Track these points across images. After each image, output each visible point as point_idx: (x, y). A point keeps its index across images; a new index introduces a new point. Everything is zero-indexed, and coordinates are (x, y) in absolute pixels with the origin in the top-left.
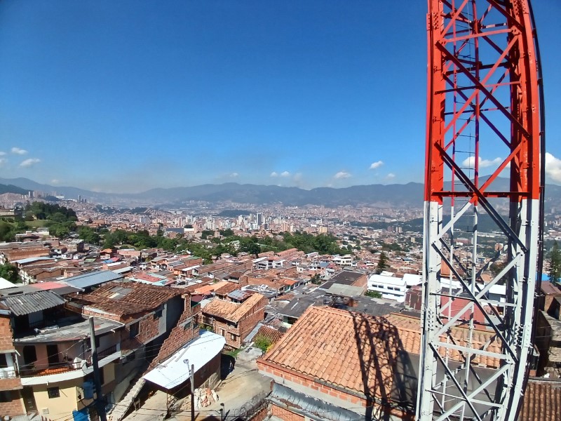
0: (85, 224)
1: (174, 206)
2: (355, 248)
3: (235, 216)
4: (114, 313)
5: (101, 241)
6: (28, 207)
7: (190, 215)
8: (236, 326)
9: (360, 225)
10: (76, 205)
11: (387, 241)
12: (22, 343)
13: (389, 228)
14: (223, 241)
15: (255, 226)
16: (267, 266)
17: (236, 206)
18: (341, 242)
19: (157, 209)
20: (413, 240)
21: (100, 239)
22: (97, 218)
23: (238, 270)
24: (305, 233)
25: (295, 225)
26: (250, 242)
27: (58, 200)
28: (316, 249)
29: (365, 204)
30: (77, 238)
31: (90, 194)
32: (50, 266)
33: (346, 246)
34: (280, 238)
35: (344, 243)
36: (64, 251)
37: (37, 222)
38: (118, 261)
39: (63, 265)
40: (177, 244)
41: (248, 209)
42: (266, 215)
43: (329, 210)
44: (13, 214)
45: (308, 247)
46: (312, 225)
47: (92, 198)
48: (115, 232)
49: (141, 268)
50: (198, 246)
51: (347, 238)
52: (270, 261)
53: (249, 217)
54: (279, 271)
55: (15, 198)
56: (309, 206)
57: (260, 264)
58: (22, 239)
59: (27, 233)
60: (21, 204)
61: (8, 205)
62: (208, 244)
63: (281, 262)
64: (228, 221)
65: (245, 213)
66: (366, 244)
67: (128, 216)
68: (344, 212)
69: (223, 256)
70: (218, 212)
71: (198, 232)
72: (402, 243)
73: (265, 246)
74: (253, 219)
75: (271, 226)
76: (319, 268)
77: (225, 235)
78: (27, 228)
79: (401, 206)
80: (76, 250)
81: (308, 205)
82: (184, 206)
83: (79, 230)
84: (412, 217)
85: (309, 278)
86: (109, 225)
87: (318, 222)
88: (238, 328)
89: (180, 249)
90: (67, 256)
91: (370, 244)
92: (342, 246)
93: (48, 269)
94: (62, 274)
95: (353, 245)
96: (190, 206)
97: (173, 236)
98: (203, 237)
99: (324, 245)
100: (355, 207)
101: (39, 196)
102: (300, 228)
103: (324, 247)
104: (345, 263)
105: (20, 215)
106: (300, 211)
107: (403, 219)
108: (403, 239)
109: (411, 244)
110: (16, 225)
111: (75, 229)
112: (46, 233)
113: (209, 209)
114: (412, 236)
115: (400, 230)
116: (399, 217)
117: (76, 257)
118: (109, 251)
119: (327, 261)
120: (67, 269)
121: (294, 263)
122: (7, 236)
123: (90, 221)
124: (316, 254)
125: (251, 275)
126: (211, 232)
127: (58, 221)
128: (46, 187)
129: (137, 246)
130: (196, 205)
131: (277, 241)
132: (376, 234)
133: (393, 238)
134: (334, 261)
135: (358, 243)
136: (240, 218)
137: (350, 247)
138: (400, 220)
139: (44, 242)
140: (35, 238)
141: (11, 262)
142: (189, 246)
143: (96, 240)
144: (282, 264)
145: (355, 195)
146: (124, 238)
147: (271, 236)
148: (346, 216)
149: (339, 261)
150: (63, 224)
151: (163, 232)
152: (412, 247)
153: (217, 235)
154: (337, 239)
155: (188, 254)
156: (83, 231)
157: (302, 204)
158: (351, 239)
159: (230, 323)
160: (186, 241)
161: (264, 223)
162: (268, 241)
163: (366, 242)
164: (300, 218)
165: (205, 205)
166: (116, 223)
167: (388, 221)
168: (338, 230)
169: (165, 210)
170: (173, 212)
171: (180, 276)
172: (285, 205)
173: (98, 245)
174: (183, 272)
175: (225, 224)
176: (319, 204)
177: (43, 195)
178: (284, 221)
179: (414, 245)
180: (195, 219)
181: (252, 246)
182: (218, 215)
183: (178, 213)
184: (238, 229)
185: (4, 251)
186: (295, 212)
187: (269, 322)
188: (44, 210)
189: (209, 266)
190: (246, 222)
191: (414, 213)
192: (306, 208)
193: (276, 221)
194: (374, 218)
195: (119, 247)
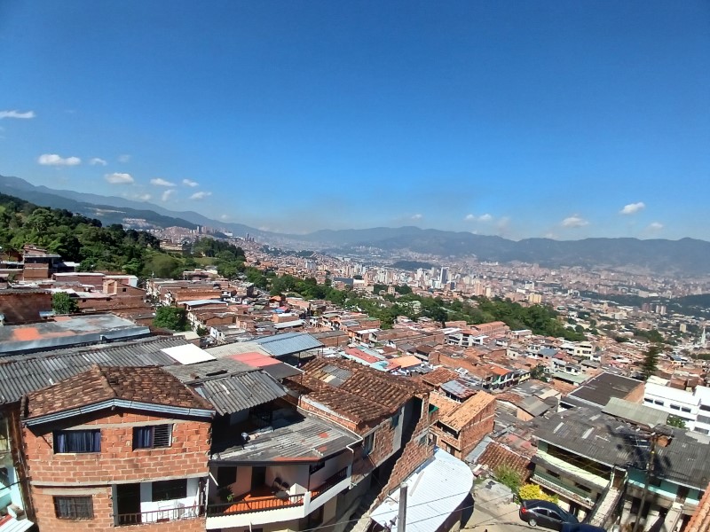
0: (252, 266)
1: (342, 251)
2: (588, 330)
3: (412, 270)
4: (346, 416)
5: (268, 286)
6: (197, 243)
7: (359, 263)
8: (456, 436)
9: (596, 297)
10: (244, 244)
11: (641, 326)
12: (224, 462)
13: (644, 305)
14: (399, 300)
15: (438, 284)
16: (461, 341)
17: (415, 256)
18: (565, 319)
19: (324, 254)
20: (683, 328)
21: (268, 283)
22: (264, 259)
23: (427, 343)
24: (508, 300)
25: (493, 288)
26: (434, 305)
27: (226, 237)
28: (528, 325)
29: (607, 266)
30: (245, 280)
31: (258, 232)
32: (221, 311)
33: (574, 326)
34: (473, 303)
35: (570, 321)
36: (234, 294)
37: (205, 259)
38: (287, 312)
39: (234, 310)
40: (347, 298)
41: (430, 261)
42: (454, 270)
43: (546, 270)
44: (181, 249)
45: (516, 322)
46: (518, 290)
47: (259, 237)
48: (282, 277)
49: (311, 323)
50: (369, 303)
51: (575, 314)
52: (465, 335)
53: (431, 272)
54: (482, 352)
55: (183, 232)
56: (516, 263)
57: (451, 338)
58: (191, 277)
59: (196, 271)
60: (188, 239)
61: (175, 239)
62: (380, 301)
63: (481, 338)
64: (404, 274)
65: (427, 266)
66: (605, 327)
67: (295, 260)
68: (571, 275)
69: (399, 318)
70: (392, 263)
71: (369, 285)
72: (665, 331)
73: (454, 312)
74: (436, 275)
75: (459, 286)
76: (541, 356)
77: (401, 293)
78: (195, 265)
79: (667, 273)
80: (245, 294)
81: (513, 262)
82: (353, 252)
83: (247, 271)
84: (683, 292)
85: (527, 370)
86: (277, 269)
87: (527, 287)
88: (459, 440)
89: (349, 304)
90: (237, 300)
91: (612, 327)
92: (567, 325)
93: (219, 314)
94: (234, 322)
95: (586, 326)
96: (359, 253)
97: (342, 288)
98: (375, 292)
99: (539, 321)
100: (589, 269)
101: (208, 232)
102: (500, 292)
103: (539, 324)
104: (581, 354)
105: (188, 251)
106: (501, 270)
107: (669, 294)
108: (666, 325)
109: (679, 333)
110: (183, 261)
111: (243, 269)
112: (215, 272)
113: (380, 258)
114: (682, 322)
115: (663, 311)
116: (662, 290)
117: (245, 302)
118: (278, 298)
119: (551, 347)
120: (239, 317)
121: (498, 343)
122: (175, 272)
123: (258, 263)
124: (528, 334)
125: (444, 352)
126: (385, 287)
127: (226, 259)
128: (215, 222)
129: (304, 295)
130: (367, 252)
131: (469, 307)
132: (623, 313)
133: (651, 322)
134: (562, 349)
135: (593, 323)
136: (420, 271)
137: (579, 328)
138: (664, 295)
139: (214, 283)
140: (203, 277)
141: (179, 303)
142: (359, 302)
143: (263, 284)
144: (482, 342)
145: (591, 252)
146: (291, 285)
147: (461, 300)
148: (574, 281)
149: (570, 350)
150: (232, 263)
151: (330, 281)
152: (681, 338)
153: (391, 291)
154: (558, 314)
155: (359, 312)
156: (252, 272)
157: (505, 260)
158: (581, 315)
159: (446, 429)
160: (355, 295)
161: (449, 282)
162: (457, 306)
163: (605, 323)
164: (501, 279)
165: (377, 252)
166: (284, 267)
167: (643, 294)
168: (559, 302)
169: (332, 255)
170: (340, 258)
171: (354, 338)
172: (480, 260)
173: (265, 290)
174: (358, 335)
175: (400, 278)
176: (531, 261)
177: (212, 231)
178: (478, 281)
179: (685, 336)
180: (364, 268)
181: (438, 311)
182: (391, 266)
183: (348, 260)
184: (417, 285)
185: (171, 290)
186: (494, 270)
187: (499, 437)
188: (213, 246)
189: (389, 332)
190: (426, 277)
191: (687, 286)
192: (511, 266)
193: (466, 280)
194: (620, 288)
195: (286, 294)
